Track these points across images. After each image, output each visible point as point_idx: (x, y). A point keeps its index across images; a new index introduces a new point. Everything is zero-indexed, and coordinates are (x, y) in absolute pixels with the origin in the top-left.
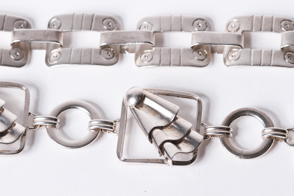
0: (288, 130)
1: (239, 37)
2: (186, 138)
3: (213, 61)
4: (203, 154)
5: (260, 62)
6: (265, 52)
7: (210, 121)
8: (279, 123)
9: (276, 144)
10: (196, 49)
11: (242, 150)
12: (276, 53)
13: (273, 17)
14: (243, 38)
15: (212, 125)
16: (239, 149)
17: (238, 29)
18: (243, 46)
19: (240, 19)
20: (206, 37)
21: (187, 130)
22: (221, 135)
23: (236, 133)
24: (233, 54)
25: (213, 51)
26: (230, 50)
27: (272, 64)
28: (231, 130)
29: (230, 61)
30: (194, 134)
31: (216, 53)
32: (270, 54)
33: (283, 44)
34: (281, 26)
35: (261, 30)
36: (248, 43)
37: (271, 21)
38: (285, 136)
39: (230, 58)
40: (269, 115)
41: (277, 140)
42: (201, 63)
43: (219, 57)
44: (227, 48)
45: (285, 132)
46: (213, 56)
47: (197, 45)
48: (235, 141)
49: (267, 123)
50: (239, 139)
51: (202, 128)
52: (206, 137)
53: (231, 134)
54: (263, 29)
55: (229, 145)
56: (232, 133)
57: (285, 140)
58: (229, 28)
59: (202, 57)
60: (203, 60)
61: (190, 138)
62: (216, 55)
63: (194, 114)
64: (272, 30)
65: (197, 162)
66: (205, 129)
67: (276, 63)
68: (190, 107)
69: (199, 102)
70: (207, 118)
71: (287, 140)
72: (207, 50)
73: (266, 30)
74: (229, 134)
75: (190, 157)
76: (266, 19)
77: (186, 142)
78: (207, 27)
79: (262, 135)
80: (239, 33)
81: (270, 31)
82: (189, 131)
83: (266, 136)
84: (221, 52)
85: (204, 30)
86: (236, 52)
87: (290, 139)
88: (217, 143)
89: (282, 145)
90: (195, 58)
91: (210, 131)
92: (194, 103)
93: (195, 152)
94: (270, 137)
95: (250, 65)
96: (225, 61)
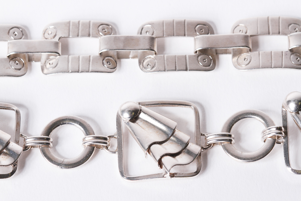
0: (109, 137)
1: (56, 44)
2: (5, 151)
3: (31, 69)
4: (23, 166)
5: (78, 69)
6: (83, 58)
7: (30, 132)
8: (100, 130)
9: (97, 152)
10: (13, 58)
11: (62, 160)
12: (95, 59)
13: (90, 22)
14: (60, 45)
15: (32, 136)
16: (60, 159)
17: (55, 36)
18: (60, 53)
19: (57, 26)
20: (21, 46)
21: (5, 143)
22: (41, 145)
23: (56, 143)
24: (51, 62)
25: (30, 60)
26: (48, 58)
27: (90, 70)
28: (51, 140)
29: (48, 69)
30: (13, 146)
31: (34, 61)
32: (88, 59)
33: (101, 49)
34: (98, 30)
35: (78, 36)
36: (66, 49)
37: (88, 26)
38: (106, 143)
39: (48, 66)
40: (89, 123)
41: (99, 147)
42: (18, 73)
43: (37, 66)
44: (44, 56)
45: (106, 139)
46: (31, 65)
47: (13, 54)
48: (55, 151)
49: (88, 131)
50: (59, 148)
51: (21, 139)
52: (26, 148)
53: (51, 145)
54: (80, 34)
55: (49, 155)
56: (52, 143)
57: (107, 148)
58: (46, 35)
59: (19, 67)
60: (20, 69)
61: (9, 150)
62: (34, 63)
63: (13, 125)
64: (89, 35)
65: (18, 174)
66: (25, 140)
67: (95, 69)
68: (8, 118)
69: (17, 112)
70: (26, 129)
71: (109, 148)
72: (24, 59)
73: (83, 36)
74: (49, 144)
75: (10, 169)
76: (83, 24)
77: (6, 154)
78: (23, 35)
79: (82, 143)
80: (56, 39)
81: (87, 36)
82: (8, 143)
83: (87, 144)
84: (38, 60)
85: (21, 38)
86: (54, 59)
87: (112, 146)
88: (37, 152)
89: (104, 152)
90: (12, 67)
91: (30, 142)
92: (13, 114)
93: (14, 164)
94: (91, 145)
95: (68, 72)
96: (43, 70)
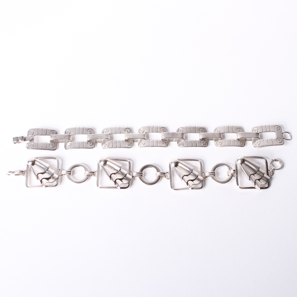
0: (166, 173)
1: (144, 135)
2: (125, 178)
3: (134, 145)
4: (132, 184)
5: (153, 145)
6: (155, 141)
7: (134, 170)
8: (162, 170)
9: (161, 179)
10: (127, 141)
11: (148, 182)
12: (160, 141)
13: (158, 126)
16: (147, 181)
17: (144, 132)
18: (146, 139)
19: (144, 128)
20: (130, 136)
21: (125, 174)
22: (139, 176)
23: (145, 175)
24: (142, 142)
25: (134, 141)
26: (141, 141)
27: (158, 146)
28: (143, 174)
29: (141, 145)
30: (128, 176)
32: (157, 142)
33: (162, 138)
34: (161, 130)
35: (153, 132)
36: (148, 137)
38: (165, 175)
39: (141, 144)
40: (158, 167)
41: (162, 177)
42: (129, 146)
43: (136, 144)
44: (139, 140)
45: (165, 173)
46: (134, 143)
48: (145, 178)
49: (158, 170)
51: (131, 173)
52: (133, 177)
53: (143, 175)
55: (142, 180)
57: (165, 177)
58: (140, 131)
59: (129, 144)
60: (130, 145)
61: (127, 177)
62: (135, 143)
63: (128, 167)
64: (157, 132)
65: (131, 186)
67: (160, 146)
68: (125, 165)
69: (129, 162)
70: (133, 169)
71: (166, 177)
72: (132, 141)
74: (142, 175)
75: (127, 185)
76: (155, 127)
77: (125, 179)
78: (131, 131)
80: (144, 133)
82: (126, 175)
83: (157, 176)
84: (137, 141)
85: (130, 133)
86: (143, 141)
87: (167, 176)
88: (138, 179)
89: (164, 179)
90: (127, 144)
91: (134, 174)
92: (127, 163)
93: (129, 183)
94: (159, 176)
95: (149, 147)
96: (139, 145)
